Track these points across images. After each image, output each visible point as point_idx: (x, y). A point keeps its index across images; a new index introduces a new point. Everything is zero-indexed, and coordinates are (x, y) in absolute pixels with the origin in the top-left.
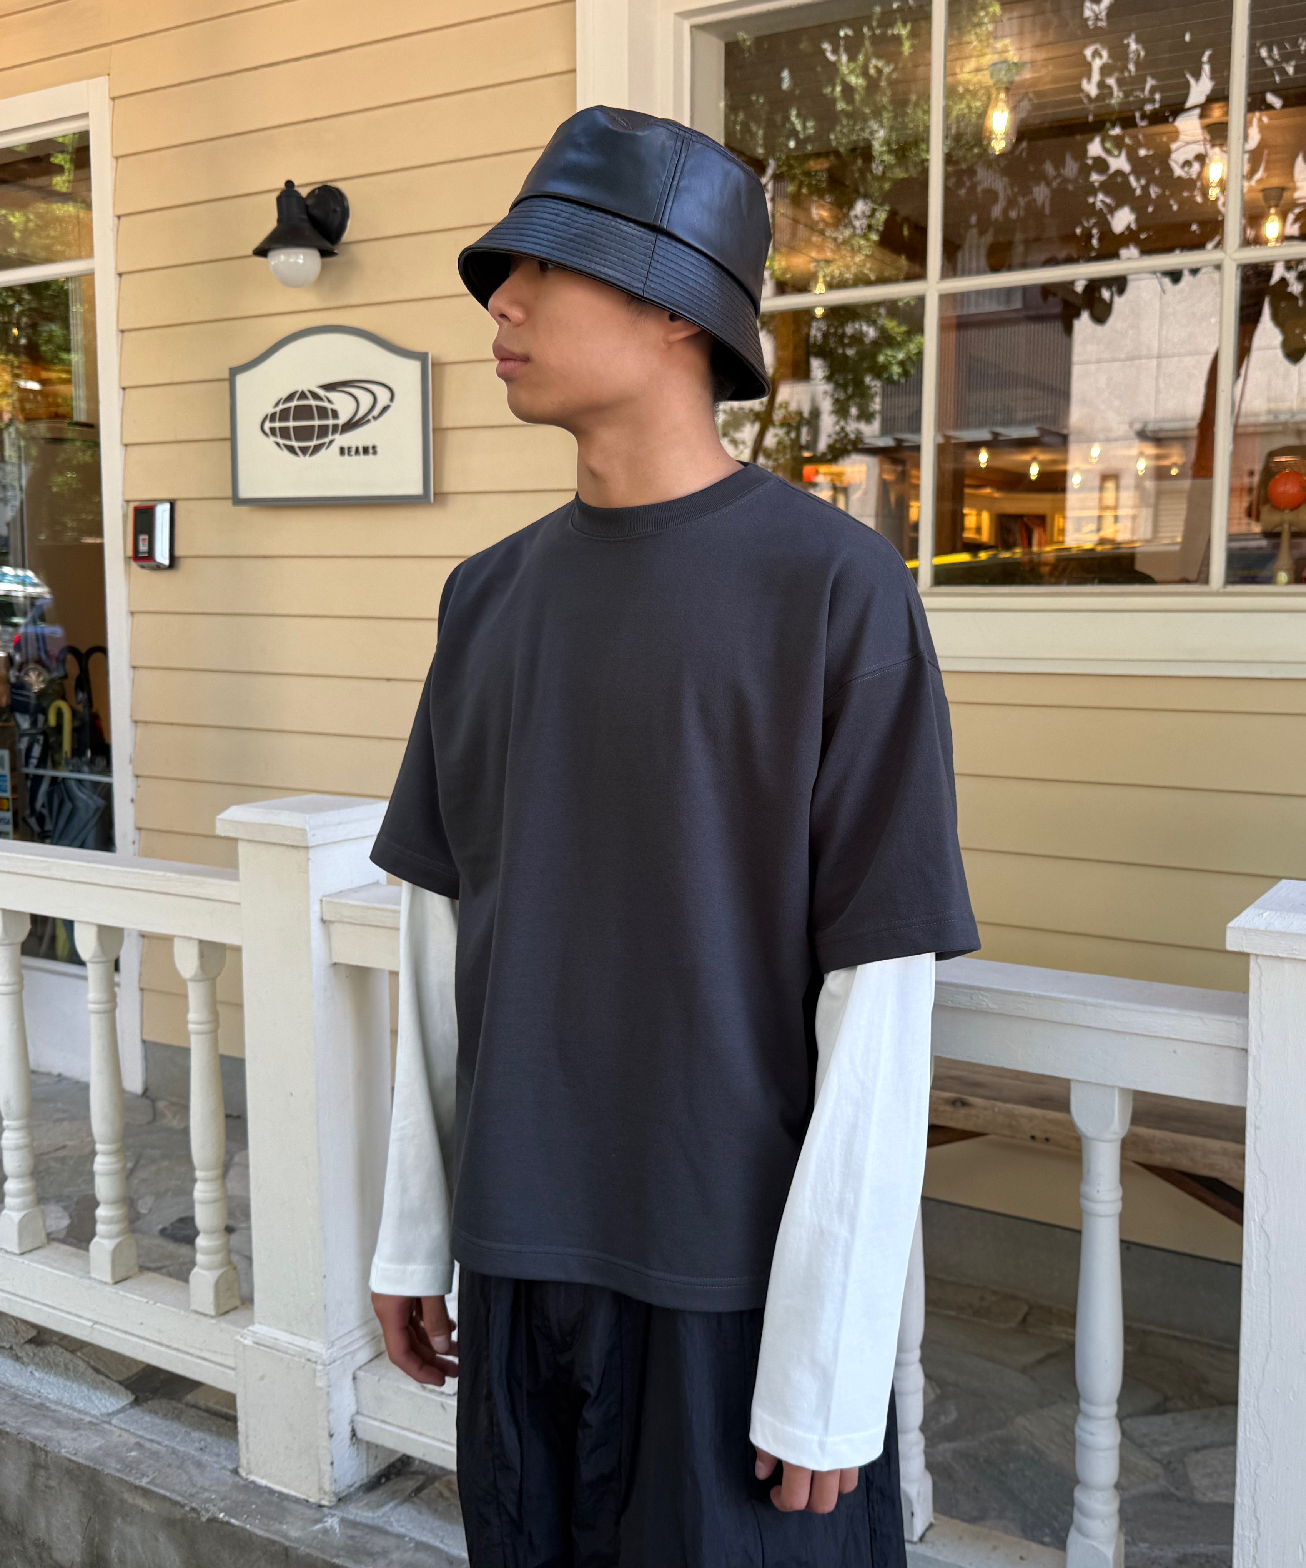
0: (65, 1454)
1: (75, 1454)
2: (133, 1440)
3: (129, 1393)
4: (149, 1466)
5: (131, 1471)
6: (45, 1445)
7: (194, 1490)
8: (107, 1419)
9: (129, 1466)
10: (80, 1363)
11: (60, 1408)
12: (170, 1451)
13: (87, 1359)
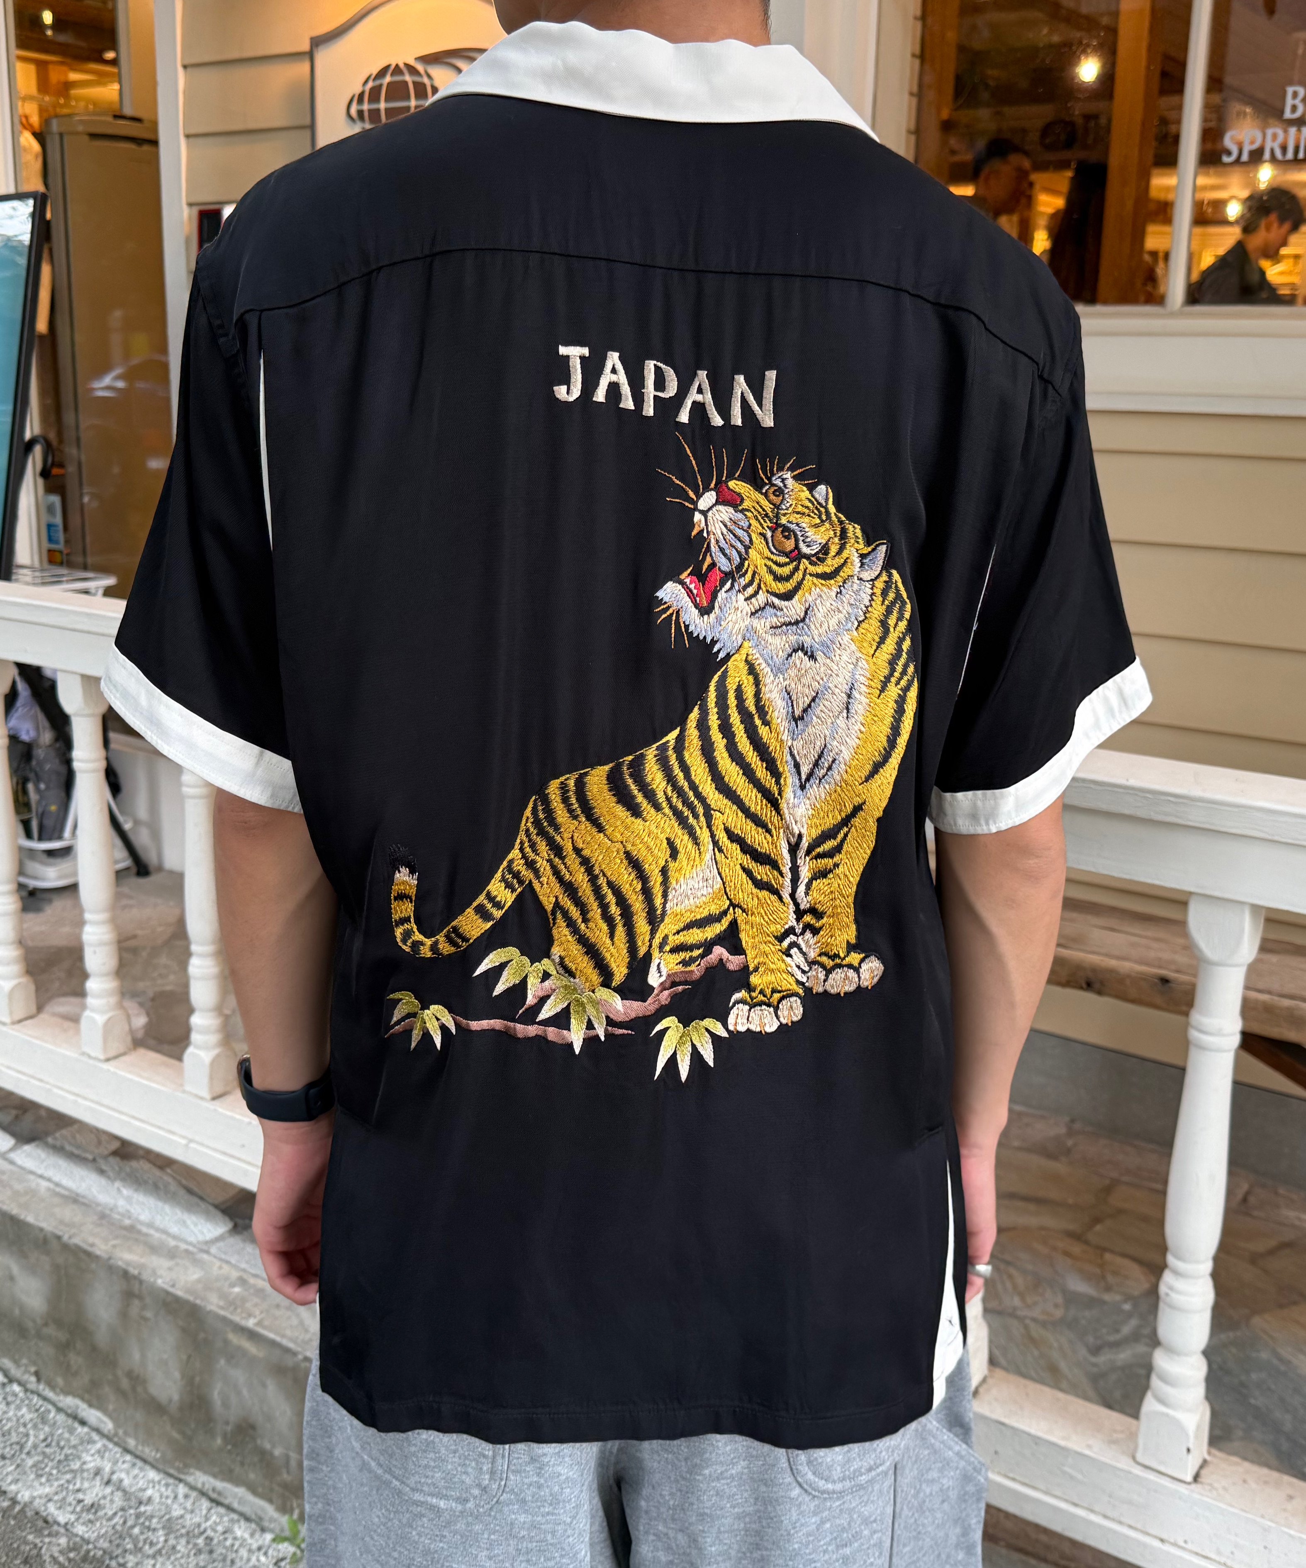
0: (162, 1285)
1: (173, 1286)
2: (235, 1274)
3: (227, 1219)
4: (255, 1305)
5: (235, 1309)
6: (140, 1274)
8: (205, 1247)
9: (233, 1304)
10: (170, 1180)
11: (152, 1232)
13: (178, 1178)
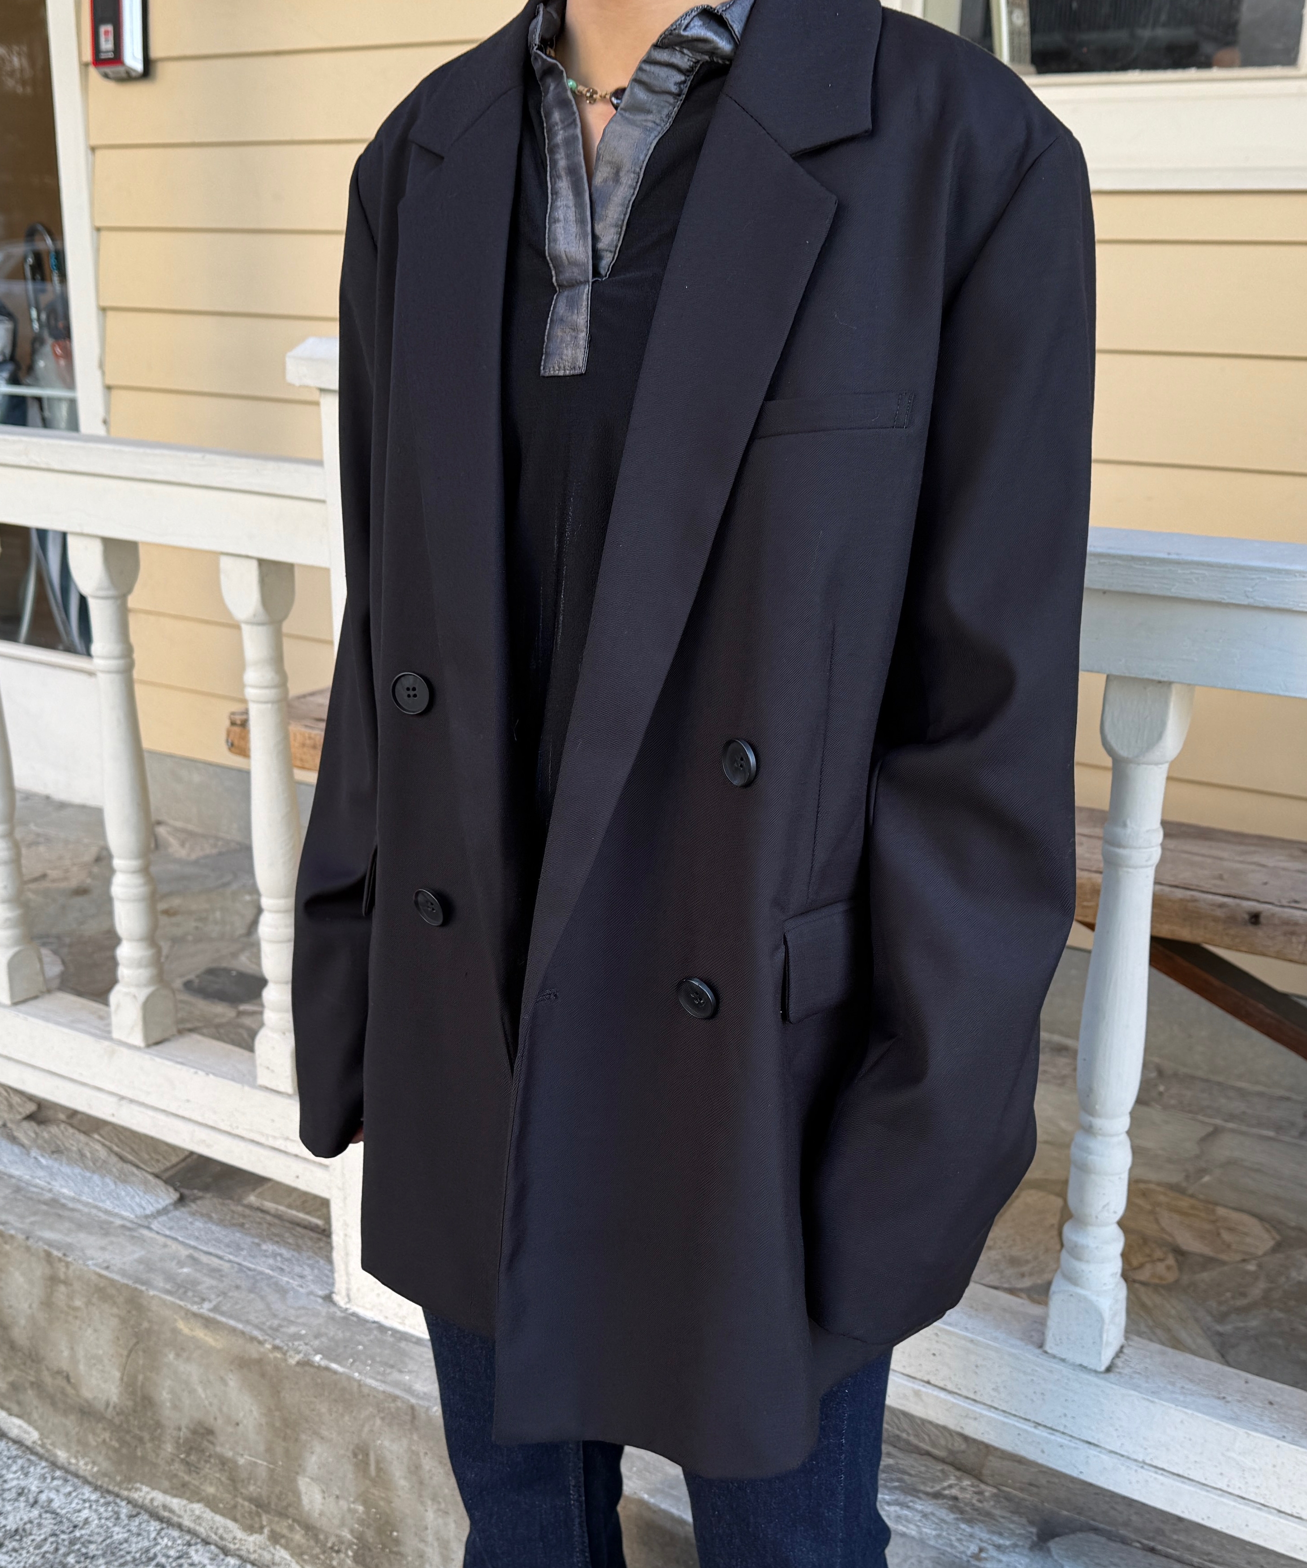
0: (93, 1268)
1: (106, 1268)
2: (184, 1252)
4: (211, 1288)
5: (185, 1292)
6: (65, 1255)
7: (276, 1322)
8: (145, 1223)
9: (183, 1287)
12: (236, 1269)
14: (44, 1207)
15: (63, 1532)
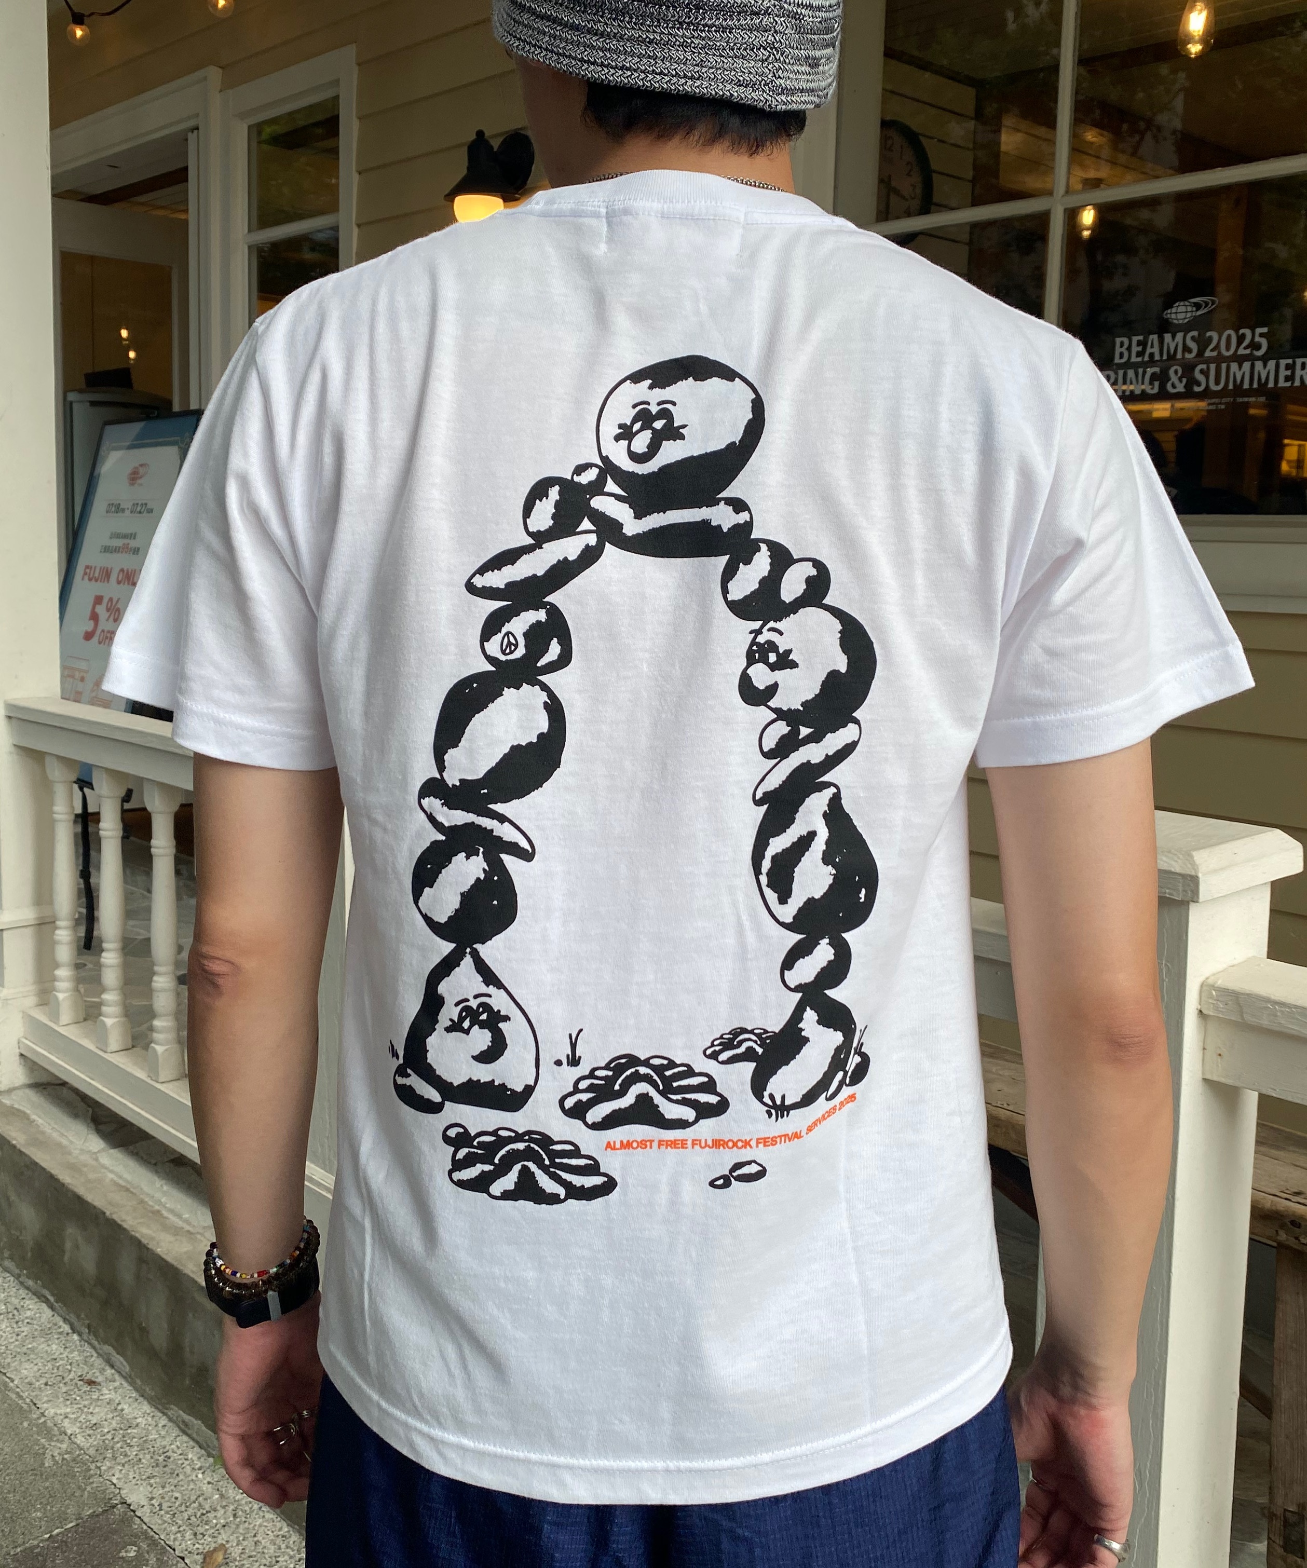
1: (167, 1254)
14: (151, 1215)
15: (121, 1429)
